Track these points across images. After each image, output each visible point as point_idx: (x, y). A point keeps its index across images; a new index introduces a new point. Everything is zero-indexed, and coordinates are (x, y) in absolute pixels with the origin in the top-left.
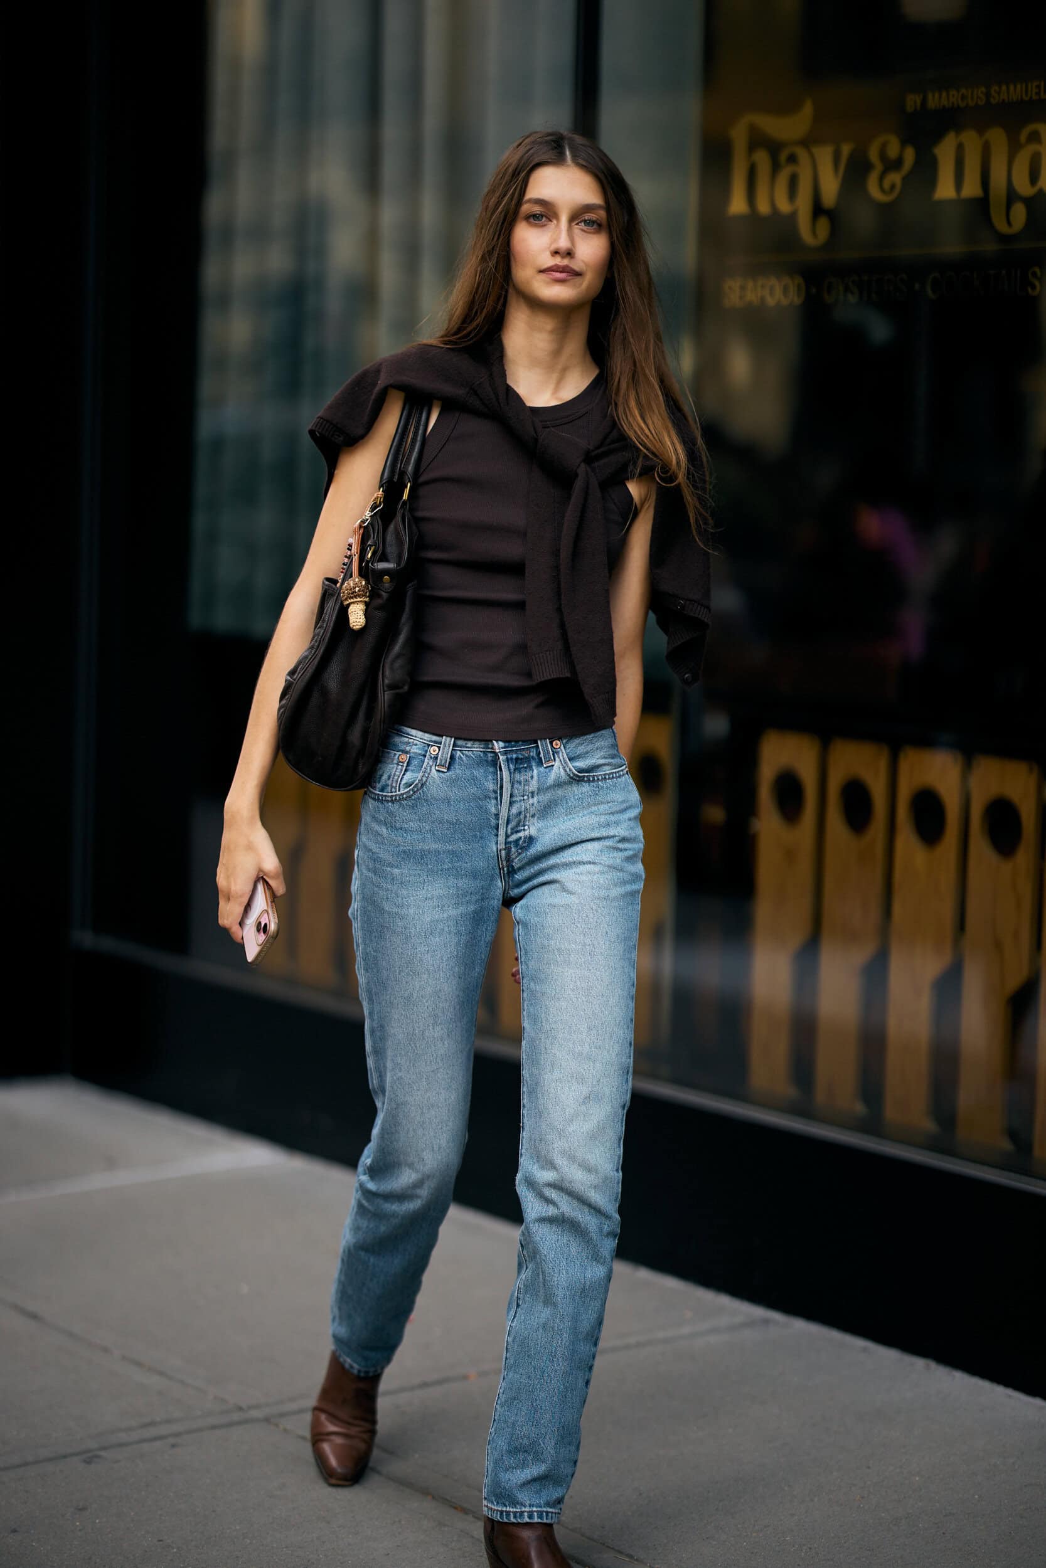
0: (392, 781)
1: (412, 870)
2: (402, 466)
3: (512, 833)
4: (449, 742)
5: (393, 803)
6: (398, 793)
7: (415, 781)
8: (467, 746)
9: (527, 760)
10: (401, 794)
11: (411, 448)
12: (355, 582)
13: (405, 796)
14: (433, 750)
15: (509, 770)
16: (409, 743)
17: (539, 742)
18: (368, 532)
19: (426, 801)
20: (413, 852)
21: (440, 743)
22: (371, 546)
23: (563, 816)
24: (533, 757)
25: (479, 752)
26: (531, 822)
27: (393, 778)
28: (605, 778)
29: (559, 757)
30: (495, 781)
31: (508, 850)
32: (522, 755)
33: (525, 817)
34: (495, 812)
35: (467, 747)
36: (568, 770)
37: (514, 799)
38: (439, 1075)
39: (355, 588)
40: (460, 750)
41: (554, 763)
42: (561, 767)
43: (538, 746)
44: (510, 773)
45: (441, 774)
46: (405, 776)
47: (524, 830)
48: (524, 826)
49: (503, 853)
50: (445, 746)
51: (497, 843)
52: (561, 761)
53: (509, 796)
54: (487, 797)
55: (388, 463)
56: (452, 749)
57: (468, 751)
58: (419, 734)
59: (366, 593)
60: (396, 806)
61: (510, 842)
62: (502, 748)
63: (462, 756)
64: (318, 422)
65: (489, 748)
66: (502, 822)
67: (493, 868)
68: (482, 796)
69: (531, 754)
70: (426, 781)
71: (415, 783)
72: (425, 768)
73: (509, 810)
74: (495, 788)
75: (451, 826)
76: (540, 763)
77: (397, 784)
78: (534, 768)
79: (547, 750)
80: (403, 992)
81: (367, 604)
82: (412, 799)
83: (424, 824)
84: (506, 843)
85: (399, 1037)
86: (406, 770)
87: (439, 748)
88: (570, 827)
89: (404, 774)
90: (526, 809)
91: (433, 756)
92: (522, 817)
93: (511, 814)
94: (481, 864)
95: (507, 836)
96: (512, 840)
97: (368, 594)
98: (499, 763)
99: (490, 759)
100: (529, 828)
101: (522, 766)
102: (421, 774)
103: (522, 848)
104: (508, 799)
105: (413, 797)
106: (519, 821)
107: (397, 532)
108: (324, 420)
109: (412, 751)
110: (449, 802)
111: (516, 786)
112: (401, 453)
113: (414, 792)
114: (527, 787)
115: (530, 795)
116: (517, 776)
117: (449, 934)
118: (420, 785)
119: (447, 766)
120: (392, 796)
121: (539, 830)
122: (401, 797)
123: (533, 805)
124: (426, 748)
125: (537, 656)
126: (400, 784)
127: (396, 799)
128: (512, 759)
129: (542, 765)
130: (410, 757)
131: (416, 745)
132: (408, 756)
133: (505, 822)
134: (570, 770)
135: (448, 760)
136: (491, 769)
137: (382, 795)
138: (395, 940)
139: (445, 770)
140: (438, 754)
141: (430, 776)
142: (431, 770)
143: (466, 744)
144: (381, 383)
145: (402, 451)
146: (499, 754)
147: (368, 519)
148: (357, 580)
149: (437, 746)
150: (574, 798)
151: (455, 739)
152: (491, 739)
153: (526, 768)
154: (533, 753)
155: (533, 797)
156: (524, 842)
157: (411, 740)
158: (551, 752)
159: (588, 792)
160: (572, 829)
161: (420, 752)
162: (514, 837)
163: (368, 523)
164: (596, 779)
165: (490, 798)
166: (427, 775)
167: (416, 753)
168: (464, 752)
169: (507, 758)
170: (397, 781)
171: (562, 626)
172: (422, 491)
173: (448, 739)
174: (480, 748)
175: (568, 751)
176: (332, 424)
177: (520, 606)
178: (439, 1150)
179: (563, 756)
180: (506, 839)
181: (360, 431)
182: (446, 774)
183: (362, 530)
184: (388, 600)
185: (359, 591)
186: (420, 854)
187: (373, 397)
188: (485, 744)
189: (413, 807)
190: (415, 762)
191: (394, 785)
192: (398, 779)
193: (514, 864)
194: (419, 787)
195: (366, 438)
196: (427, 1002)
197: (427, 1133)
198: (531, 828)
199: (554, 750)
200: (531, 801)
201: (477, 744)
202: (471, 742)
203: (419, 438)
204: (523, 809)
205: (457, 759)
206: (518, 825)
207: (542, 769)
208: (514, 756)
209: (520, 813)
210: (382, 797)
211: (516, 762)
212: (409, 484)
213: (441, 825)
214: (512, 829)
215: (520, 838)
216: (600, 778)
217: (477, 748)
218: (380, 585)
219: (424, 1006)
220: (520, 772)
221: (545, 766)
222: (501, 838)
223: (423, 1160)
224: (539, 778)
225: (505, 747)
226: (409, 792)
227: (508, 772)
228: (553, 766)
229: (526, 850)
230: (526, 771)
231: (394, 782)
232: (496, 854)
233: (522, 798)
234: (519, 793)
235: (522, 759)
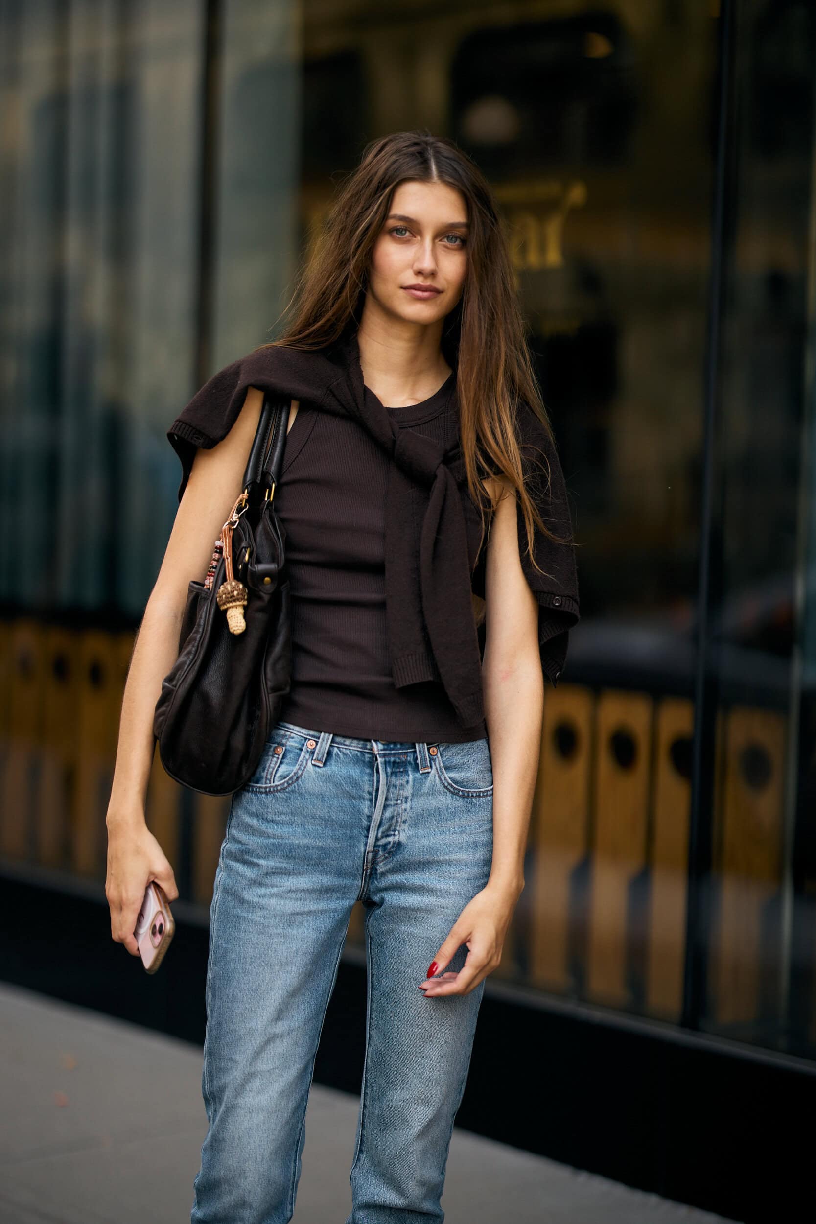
0: (267, 773)
1: (279, 862)
2: (265, 467)
3: (382, 837)
4: (326, 739)
5: (267, 795)
6: (272, 784)
7: (290, 774)
8: (345, 743)
9: (404, 764)
10: (276, 785)
11: (272, 449)
12: (232, 586)
13: (279, 788)
14: (311, 744)
15: (386, 773)
16: (286, 736)
17: (417, 745)
18: (239, 535)
19: (301, 794)
20: (282, 845)
21: (319, 738)
22: (246, 548)
23: (434, 827)
24: (409, 762)
25: (357, 752)
26: (401, 828)
27: (268, 770)
28: (479, 795)
29: (435, 764)
30: (371, 783)
31: (375, 853)
32: (399, 758)
33: (397, 822)
34: (368, 814)
35: (344, 745)
36: (443, 778)
37: (388, 803)
38: (274, 1076)
39: (234, 591)
40: (338, 747)
41: (430, 770)
42: (437, 775)
43: (415, 751)
44: (387, 776)
45: (317, 769)
46: (280, 769)
47: (394, 835)
48: (395, 831)
49: (370, 855)
50: (323, 740)
51: (366, 844)
52: (437, 769)
53: (384, 799)
54: (361, 798)
55: (251, 464)
56: (331, 746)
57: (346, 749)
58: (297, 728)
59: (245, 596)
60: (270, 797)
61: (379, 846)
62: (382, 750)
63: (339, 753)
64: (177, 426)
65: (366, 749)
66: (374, 825)
67: (357, 868)
68: (356, 796)
69: (409, 758)
70: (302, 774)
71: (291, 775)
72: (301, 761)
73: (383, 813)
74: (371, 789)
75: (323, 822)
76: (416, 768)
77: (271, 776)
78: (410, 772)
79: (425, 756)
80: (251, 984)
81: (245, 608)
82: (286, 792)
83: (296, 818)
84: (375, 846)
85: (241, 1033)
86: (281, 763)
87: (317, 743)
88: (441, 843)
89: (279, 767)
90: (398, 814)
91: (309, 750)
92: (394, 821)
93: (384, 818)
94: (347, 863)
95: (377, 839)
96: (381, 844)
97: (246, 597)
98: (376, 765)
99: (367, 759)
100: (399, 834)
101: (398, 770)
102: (297, 767)
103: (389, 853)
104: (383, 801)
105: (287, 790)
106: (390, 826)
107: (266, 533)
108: (183, 423)
109: (288, 743)
110: (323, 797)
111: (391, 789)
112: (263, 454)
113: (289, 785)
114: (401, 792)
115: (404, 800)
116: (393, 780)
117: (308, 930)
118: (295, 778)
119: (323, 761)
120: (266, 788)
121: (409, 838)
122: (275, 789)
123: (405, 810)
124: (303, 742)
125: (399, 660)
126: (275, 776)
127: (270, 791)
128: (389, 762)
129: (418, 770)
130: (286, 750)
131: (293, 738)
132: (284, 748)
133: (377, 825)
134: (445, 779)
135: (325, 755)
136: (368, 771)
137: (256, 786)
138: (251, 930)
139: (321, 765)
140: (315, 749)
141: (306, 770)
142: (307, 764)
143: (344, 741)
144: (241, 383)
145: (264, 453)
146: (378, 756)
147: (236, 522)
148: (233, 583)
149: (315, 741)
150: (447, 811)
151: (334, 735)
152: (370, 738)
153: (402, 772)
154: (410, 758)
155: (406, 802)
156: (393, 847)
157: (289, 733)
158: (428, 759)
159: (461, 807)
160: (442, 844)
161: (297, 745)
162: (383, 842)
163: (238, 525)
164: (470, 795)
165: (364, 799)
166: (302, 768)
167: (292, 746)
168: (341, 749)
169: (385, 761)
170: (272, 774)
171: (424, 628)
172: (286, 490)
173: (327, 735)
174: (357, 747)
175: (445, 759)
176: (190, 426)
177: (381, 606)
178: (262, 1161)
179: (439, 764)
180: (375, 842)
181: (219, 432)
182: (322, 769)
183: (231, 533)
184: (270, 601)
185: (238, 594)
186: (289, 848)
187: (233, 397)
188: (363, 744)
189: (286, 800)
190: (290, 756)
191: (269, 777)
192: (273, 771)
193: (378, 867)
194: (294, 780)
195: (225, 440)
196: (274, 995)
197: (252, 1142)
198: (401, 834)
199: (431, 757)
200: (404, 806)
201: (355, 743)
202: (350, 740)
203: (280, 438)
204: (396, 814)
205: (334, 755)
206: (389, 829)
207: (417, 775)
208: (392, 759)
209: (392, 817)
210: (256, 789)
211: (393, 766)
212: (274, 485)
213: (312, 820)
214: (383, 833)
215: (389, 842)
216: (475, 795)
217: (354, 747)
218: (261, 587)
219: (271, 999)
220: (396, 776)
221: (421, 772)
222: (371, 840)
223: (245, 1173)
224: (414, 783)
225: (384, 750)
226: (283, 784)
227: (385, 775)
228: (429, 773)
229: (393, 855)
230: (402, 776)
231: (269, 774)
232: (363, 855)
233: (396, 803)
234: (393, 797)
235: (399, 763)
